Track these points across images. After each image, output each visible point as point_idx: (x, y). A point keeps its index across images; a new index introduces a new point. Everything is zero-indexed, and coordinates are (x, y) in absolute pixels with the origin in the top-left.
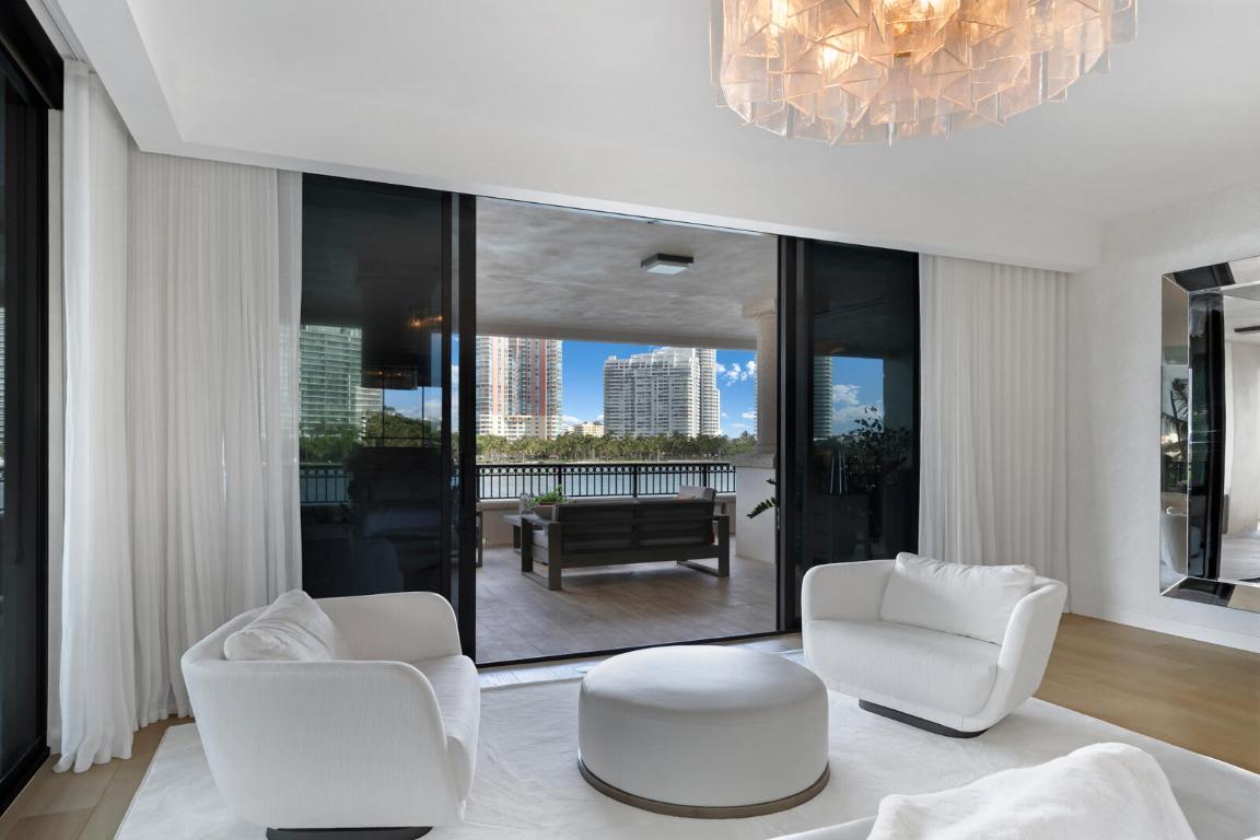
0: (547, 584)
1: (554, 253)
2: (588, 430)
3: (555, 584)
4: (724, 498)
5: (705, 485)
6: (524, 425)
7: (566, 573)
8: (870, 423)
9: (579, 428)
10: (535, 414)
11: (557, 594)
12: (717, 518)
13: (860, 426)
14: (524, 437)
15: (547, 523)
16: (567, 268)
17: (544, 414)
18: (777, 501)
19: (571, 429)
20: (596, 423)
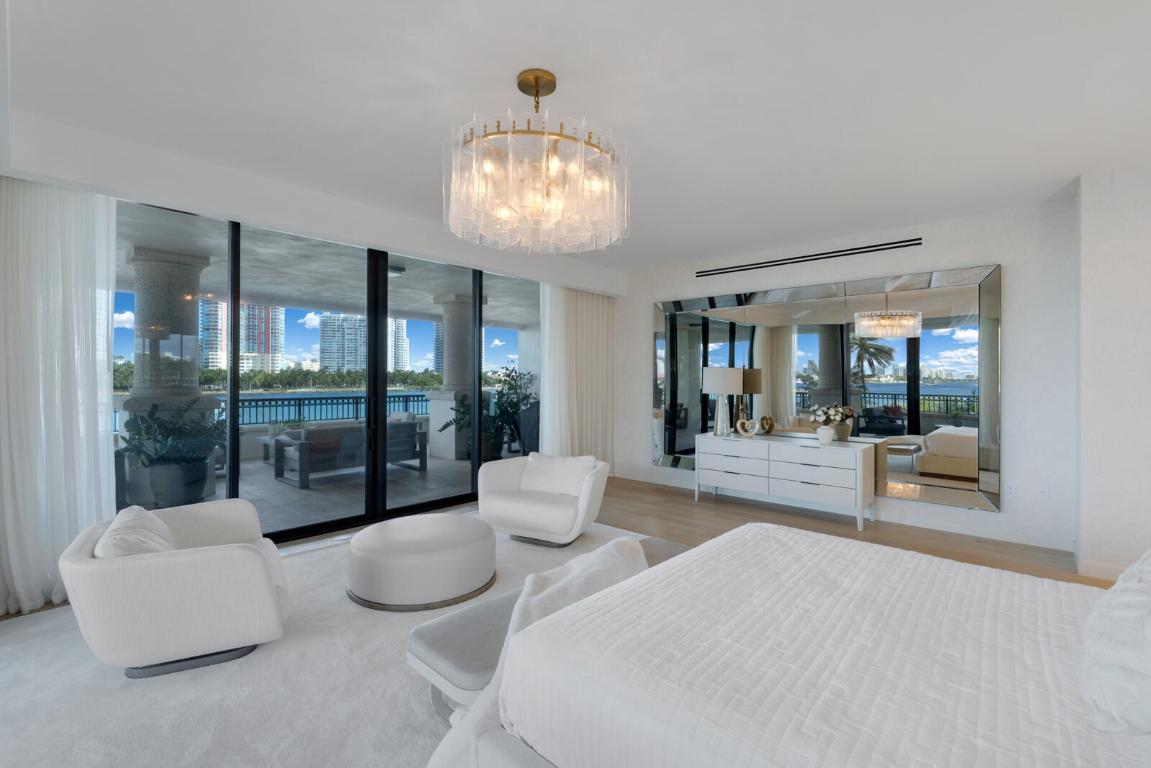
0: (297, 485)
1: (306, 257)
2: (307, 365)
3: (305, 484)
4: (421, 418)
5: (406, 410)
6: (251, 361)
7: (312, 476)
8: (511, 369)
9: (299, 364)
10: (259, 351)
11: (306, 492)
12: (418, 434)
13: (504, 371)
14: (252, 371)
15: (298, 442)
16: (314, 266)
17: (268, 353)
18: (457, 421)
19: (292, 365)
20: (313, 361)
